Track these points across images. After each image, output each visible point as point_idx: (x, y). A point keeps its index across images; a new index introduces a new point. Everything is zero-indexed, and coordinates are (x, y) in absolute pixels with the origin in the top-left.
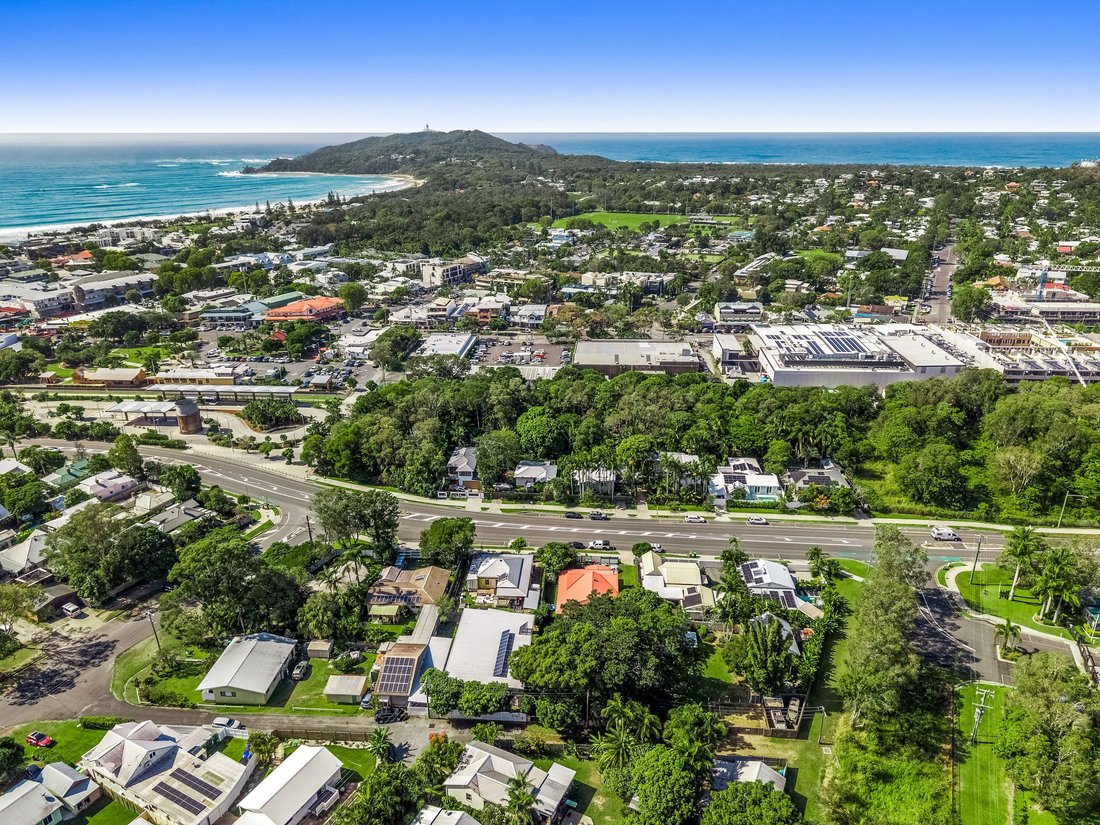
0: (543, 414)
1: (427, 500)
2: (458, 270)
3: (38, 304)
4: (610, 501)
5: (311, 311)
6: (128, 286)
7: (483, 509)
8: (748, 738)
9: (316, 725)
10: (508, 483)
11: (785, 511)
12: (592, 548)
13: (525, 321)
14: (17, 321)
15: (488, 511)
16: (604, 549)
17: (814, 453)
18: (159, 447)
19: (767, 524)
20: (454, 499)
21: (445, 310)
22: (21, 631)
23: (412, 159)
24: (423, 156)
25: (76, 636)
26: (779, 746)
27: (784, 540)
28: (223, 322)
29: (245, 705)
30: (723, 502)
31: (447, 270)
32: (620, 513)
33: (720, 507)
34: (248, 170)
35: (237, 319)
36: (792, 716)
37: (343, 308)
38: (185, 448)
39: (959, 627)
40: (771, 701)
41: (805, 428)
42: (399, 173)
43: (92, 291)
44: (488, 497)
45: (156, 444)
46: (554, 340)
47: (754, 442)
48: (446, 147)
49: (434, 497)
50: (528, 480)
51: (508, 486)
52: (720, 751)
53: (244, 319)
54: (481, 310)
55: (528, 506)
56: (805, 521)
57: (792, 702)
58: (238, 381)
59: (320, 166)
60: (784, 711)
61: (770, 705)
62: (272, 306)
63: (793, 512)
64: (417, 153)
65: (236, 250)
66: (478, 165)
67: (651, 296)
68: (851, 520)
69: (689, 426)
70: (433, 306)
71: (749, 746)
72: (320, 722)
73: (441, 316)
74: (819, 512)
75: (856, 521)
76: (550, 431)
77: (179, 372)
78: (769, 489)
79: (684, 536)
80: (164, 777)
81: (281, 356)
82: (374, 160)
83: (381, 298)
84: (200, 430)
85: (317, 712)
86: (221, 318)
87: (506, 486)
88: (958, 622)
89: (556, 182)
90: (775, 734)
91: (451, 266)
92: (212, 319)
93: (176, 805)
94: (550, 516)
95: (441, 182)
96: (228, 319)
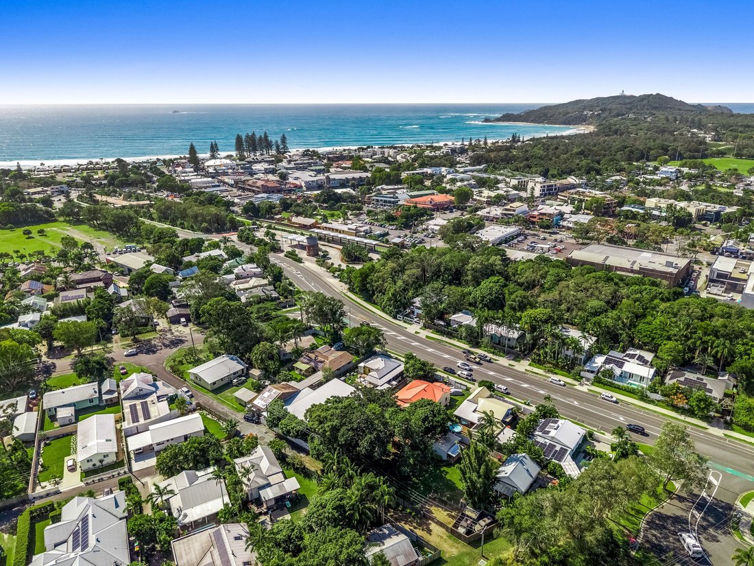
0: (498, 282)
1: (390, 319)
2: (554, 187)
3: (306, 182)
4: (504, 352)
5: (431, 203)
6: (354, 179)
7: (416, 332)
8: (433, 526)
9: (220, 409)
10: (444, 321)
11: (644, 398)
12: (459, 375)
13: (571, 225)
14: (293, 190)
15: (418, 335)
16: (467, 378)
17: (710, 362)
18: (291, 260)
19: (616, 402)
20: (405, 322)
21: (514, 211)
22: (161, 324)
23: (599, 115)
24: (607, 113)
25: (176, 334)
26: (450, 542)
27: (618, 418)
28: (382, 203)
29: (203, 387)
30: (591, 376)
31: (544, 187)
32: (504, 361)
33: (588, 380)
34: (487, 120)
35: (390, 202)
36: (477, 528)
37: (453, 203)
38: (301, 262)
39: (718, 541)
40: (470, 511)
41: (705, 338)
42: (585, 125)
43: (334, 179)
44: (425, 327)
45: (290, 257)
46: (581, 241)
47: (653, 339)
48: (628, 106)
49: (395, 317)
50: (458, 323)
51: (443, 324)
52: (405, 524)
53: (393, 202)
54: (541, 214)
55: (445, 339)
56: (656, 412)
57: (485, 519)
58: (358, 234)
59: (532, 119)
60: (475, 522)
61: (467, 513)
62: (412, 197)
63: (652, 402)
64: (603, 110)
65: (427, 164)
66: (648, 120)
67: (704, 222)
68: (704, 424)
69: (601, 313)
70: (508, 207)
71: (429, 531)
72: (223, 408)
73: (511, 215)
74: (675, 408)
75: (708, 427)
76: (490, 294)
77: (335, 225)
78: (642, 379)
79: (534, 388)
80: (138, 402)
81: (393, 225)
82: (570, 115)
83: (485, 200)
84: (316, 255)
85: (226, 403)
86: (382, 200)
87: (442, 323)
88: (720, 537)
89: (707, 134)
90: (453, 533)
91: (549, 184)
92: (378, 201)
93: (130, 416)
94: (453, 349)
95: (607, 130)
96: (385, 201)
